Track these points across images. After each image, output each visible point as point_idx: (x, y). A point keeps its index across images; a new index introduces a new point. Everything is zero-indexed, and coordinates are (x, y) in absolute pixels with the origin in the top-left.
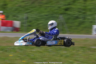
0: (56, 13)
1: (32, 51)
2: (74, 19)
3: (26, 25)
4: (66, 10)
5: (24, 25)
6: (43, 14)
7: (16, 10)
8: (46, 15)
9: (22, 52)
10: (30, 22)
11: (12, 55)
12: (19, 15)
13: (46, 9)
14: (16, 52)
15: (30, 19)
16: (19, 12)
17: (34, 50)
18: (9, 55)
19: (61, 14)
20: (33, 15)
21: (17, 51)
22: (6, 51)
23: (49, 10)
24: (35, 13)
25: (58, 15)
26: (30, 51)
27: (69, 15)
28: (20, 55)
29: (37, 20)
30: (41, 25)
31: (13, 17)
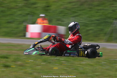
0: (110, 18)
6: (94, 19)
7: (61, 12)
8: (98, 20)
9: (69, 65)
11: (57, 68)
12: (65, 19)
14: (61, 64)
16: (64, 16)
17: (84, 63)
18: (53, 67)
19: (116, 19)
20: (81, 20)
22: (50, 63)
23: (101, 14)
24: (83, 17)
25: (112, 20)
26: (79, 63)
28: (67, 67)
29: (86, 25)
30: (91, 32)
31: (57, 21)
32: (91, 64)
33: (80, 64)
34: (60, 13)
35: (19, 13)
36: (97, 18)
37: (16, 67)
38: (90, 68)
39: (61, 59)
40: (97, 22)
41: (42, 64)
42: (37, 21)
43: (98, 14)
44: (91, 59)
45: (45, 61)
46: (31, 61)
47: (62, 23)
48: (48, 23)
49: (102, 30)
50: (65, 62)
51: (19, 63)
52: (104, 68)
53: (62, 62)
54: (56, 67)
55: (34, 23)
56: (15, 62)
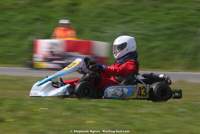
0: (192, 24)
1: (139, 111)
6: (161, 26)
7: (100, 15)
8: (169, 29)
9: (115, 114)
11: (93, 122)
12: (106, 28)
13: (168, 14)
14: (101, 114)
16: (105, 21)
17: (144, 111)
18: (85, 121)
20: (138, 28)
21: (103, 112)
22: (79, 112)
23: (175, 17)
25: (195, 29)
26: (134, 111)
29: (147, 38)
30: (156, 51)
31: (93, 32)
32: (158, 112)
33: (137, 114)
34: (98, 17)
35: (21, 17)
36: (168, 25)
37: (14, 122)
38: (154, 121)
39: (99, 104)
40: (169, 32)
41: (64, 114)
42: (54, 33)
43: (169, 16)
44: (157, 103)
45: (69, 109)
46: (43, 110)
47: (103, 35)
48: (75, 35)
49: (177, 47)
50: (108, 109)
51: (21, 113)
52: (181, 119)
53: (102, 109)
54: (92, 120)
55: (48, 36)
56: (12, 111)
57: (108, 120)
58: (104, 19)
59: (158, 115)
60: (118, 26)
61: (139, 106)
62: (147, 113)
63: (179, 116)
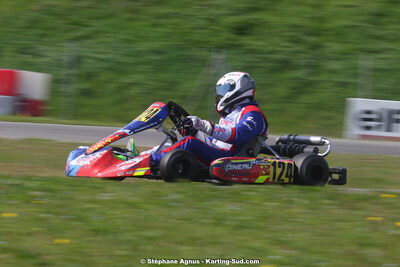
0: (198, 44)
2: (273, 70)
3: (72, 88)
4: (242, 30)
5: (63, 88)
6: (144, 46)
7: (33, 24)
8: (157, 52)
10: (89, 76)
11: (14, 215)
12: (44, 48)
13: (155, 25)
14: (29, 201)
15: (89, 65)
16: (43, 35)
17: (107, 197)
19: (220, 48)
20: (101, 50)
21: (34, 197)
23: (168, 30)
24: (108, 40)
25: (205, 53)
27: (253, 52)
28: (49, 213)
29: (118, 69)
30: (134, 91)
31: (19, 55)
32: (132, 199)
33: (94, 202)
34: (29, 28)
36: (157, 45)
38: (127, 215)
39: (27, 184)
40: (157, 57)
43: (157, 29)
47: (37, 60)
49: (171, 85)
50: (44, 193)
52: (174, 213)
53: (32, 193)
57: (42, 212)
58: (40, 32)
59: (132, 205)
60: (65, 44)
61: (100, 188)
62: (113, 201)
63: (170, 207)
